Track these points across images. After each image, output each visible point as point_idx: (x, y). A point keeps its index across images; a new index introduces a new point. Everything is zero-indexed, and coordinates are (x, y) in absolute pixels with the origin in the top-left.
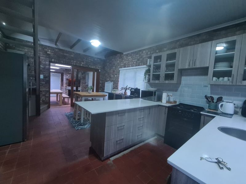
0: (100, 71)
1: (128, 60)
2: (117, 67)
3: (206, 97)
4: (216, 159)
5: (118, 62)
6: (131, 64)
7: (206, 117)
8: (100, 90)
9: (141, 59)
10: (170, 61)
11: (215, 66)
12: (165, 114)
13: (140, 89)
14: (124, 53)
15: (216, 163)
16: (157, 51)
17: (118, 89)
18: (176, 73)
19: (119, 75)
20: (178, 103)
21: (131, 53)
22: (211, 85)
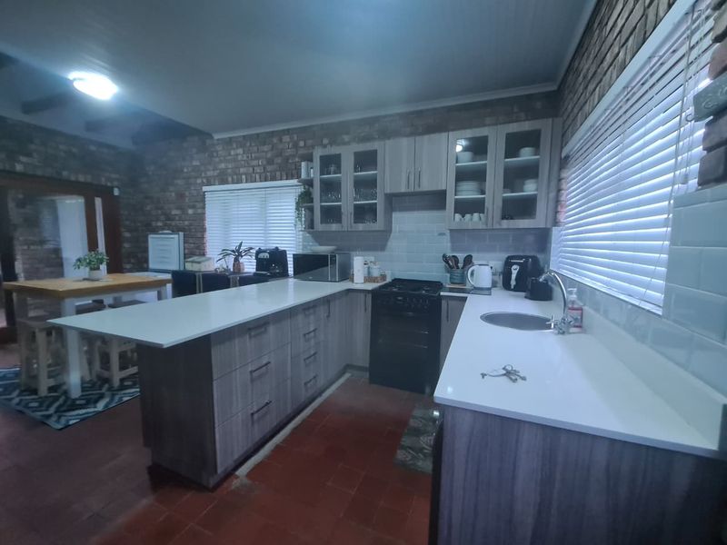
0: (116, 192)
1: (235, 160)
2: (192, 181)
3: (446, 259)
4: (504, 369)
5: (196, 163)
6: (246, 174)
7: (450, 302)
8: (128, 266)
9: (279, 160)
10: (361, 171)
11: (459, 188)
12: (366, 310)
13: (285, 251)
14: (216, 137)
15: (505, 375)
16: (326, 141)
17: (204, 255)
18: (380, 202)
19: (204, 208)
20: (389, 280)
21: (241, 139)
22: (450, 230)
